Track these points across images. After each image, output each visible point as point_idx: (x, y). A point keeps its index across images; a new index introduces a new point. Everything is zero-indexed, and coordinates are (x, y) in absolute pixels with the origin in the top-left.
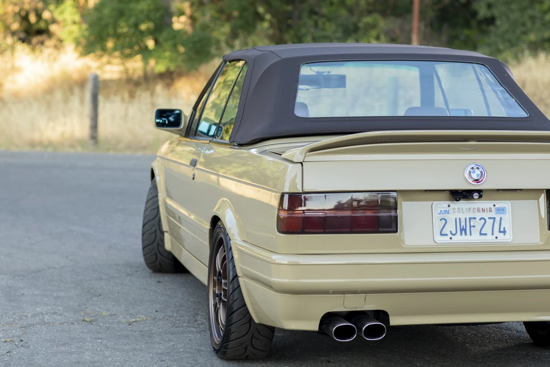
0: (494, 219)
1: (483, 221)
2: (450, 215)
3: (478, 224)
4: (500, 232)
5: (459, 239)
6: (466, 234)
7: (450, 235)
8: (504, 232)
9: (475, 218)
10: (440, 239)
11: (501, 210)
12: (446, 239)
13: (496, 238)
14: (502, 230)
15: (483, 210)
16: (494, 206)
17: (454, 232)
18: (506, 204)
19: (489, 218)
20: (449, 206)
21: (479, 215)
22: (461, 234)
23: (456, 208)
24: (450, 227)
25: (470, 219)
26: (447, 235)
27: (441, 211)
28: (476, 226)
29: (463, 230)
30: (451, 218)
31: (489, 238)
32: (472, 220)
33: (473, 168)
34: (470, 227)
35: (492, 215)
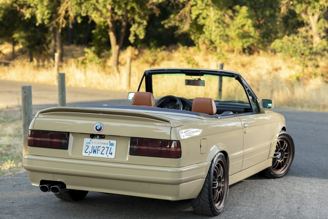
0: (108, 148)
1: (103, 148)
2: (90, 144)
3: (101, 149)
4: (110, 153)
5: (92, 155)
6: (95, 153)
7: (89, 153)
8: (111, 154)
9: (100, 147)
10: (84, 154)
11: (112, 144)
12: (87, 155)
13: (108, 156)
14: (111, 153)
15: (104, 144)
16: (109, 142)
17: (91, 152)
18: (114, 142)
19: (106, 147)
20: (91, 141)
21: (102, 146)
22: (93, 153)
23: (93, 142)
24: (90, 150)
25: (98, 147)
26: (87, 153)
27: (87, 142)
29: (95, 151)
30: (90, 146)
31: (105, 156)
32: (99, 147)
33: (98, 125)
34: (98, 150)
35: (108, 146)
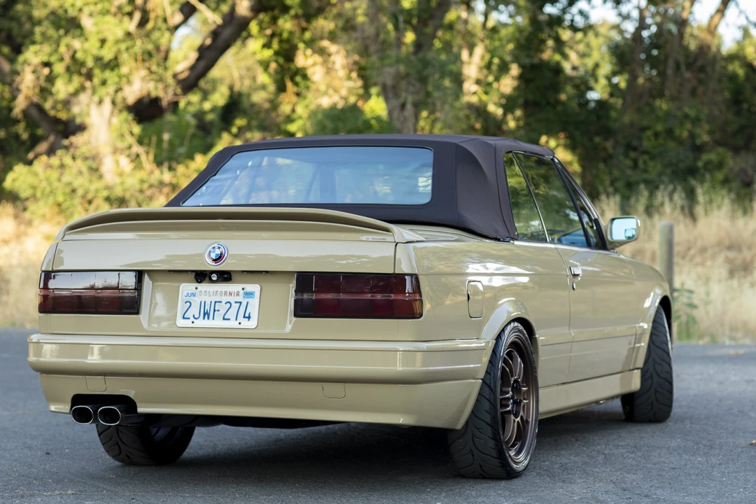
0: (241, 303)
1: (229, 305)
2: (196, 298)
3: (222, 308)
4: (244, 317)
5: (201, 323)
6: (208, 318)
7: (192, 319)
8: (249, 318)
9: (221, 302)
10: (181, 322)
11: (249, 295)
12: (187, 323)
13: (240, 323)
14: (247, 315)
15: (230, 294)
16: (243, 289)
17: (196, 316)
18: (254, 288)
19: (236, 302)
20: (196, 288)
21: (225, 299)
22: (204, 318)
23: (203, 291)
24: (194, 311)
25: (216, 302)
26: (189, 318)
27: (188, 294)
28: (221, 311)
29: (206, 314)
30: (196, 301)
31: (233, 324)
32: (217, 304)
33: (214, 248)
34: (215, 311)
35: (238, 299)
